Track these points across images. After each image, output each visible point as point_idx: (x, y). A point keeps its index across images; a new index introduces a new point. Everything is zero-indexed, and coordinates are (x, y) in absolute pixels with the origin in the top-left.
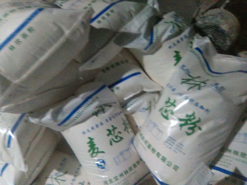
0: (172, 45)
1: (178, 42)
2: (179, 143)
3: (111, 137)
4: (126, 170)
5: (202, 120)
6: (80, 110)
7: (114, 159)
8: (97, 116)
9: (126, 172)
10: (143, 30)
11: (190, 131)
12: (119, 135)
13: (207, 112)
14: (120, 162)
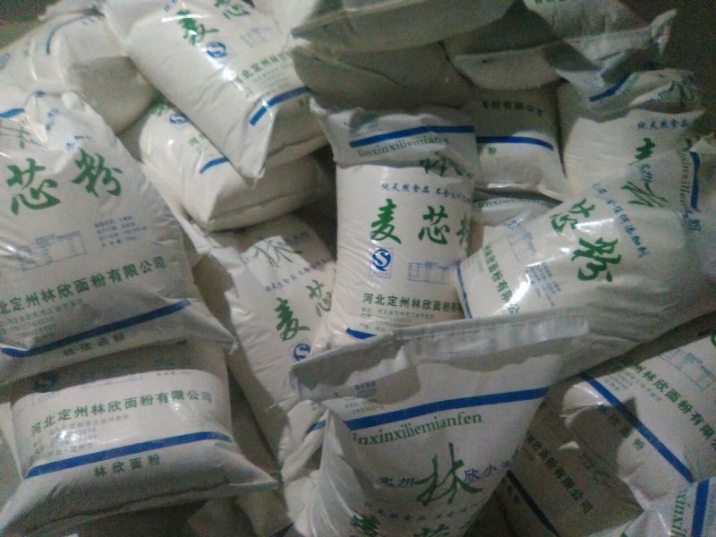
0: (648, 125)
1: (664, 124)
2: (554, 282)
3: (427, 223)
4: (419, 301)
5: (622, 261)
6: (406, 139)
7: (410, 265)
8: (427, 172)
9: (416, 303)
10: (608, 64)
11: (589, 272)
12: (443, 231)
13: (640, 253)
14: (417, 276)
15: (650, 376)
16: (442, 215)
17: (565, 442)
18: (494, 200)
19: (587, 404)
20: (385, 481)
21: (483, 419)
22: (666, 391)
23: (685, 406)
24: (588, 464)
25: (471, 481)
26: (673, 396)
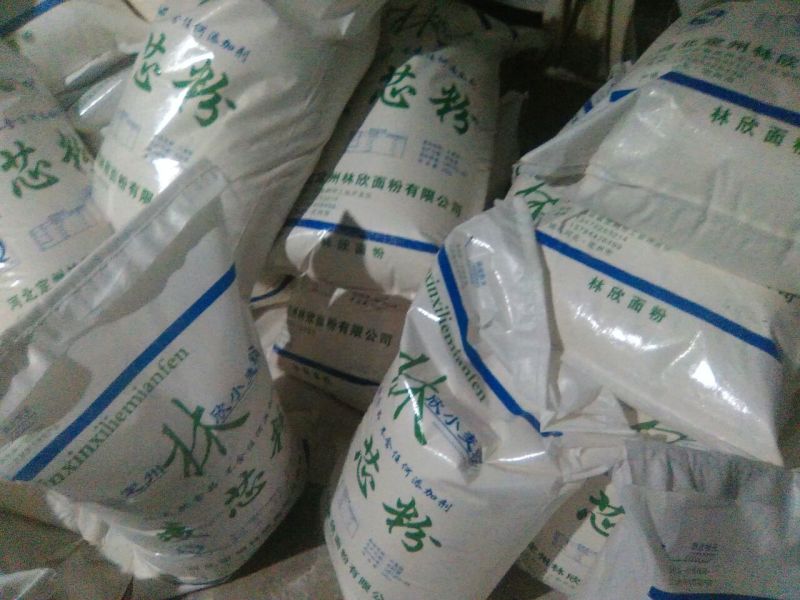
2: (181, 148)
3: (13, 173)
5: (230, 78)
7: (32, 234)
11: (207, 114)
12: (41, 168)
13: (241, 58)
14: (52, 240)
15: (348, 178)
16: (25, 152)
17: (330, 295)
18: (86, 94)
19: (311, 247)
20: (130, 491)
21: (187, 350)
22: (370, 182)
23: (395, 185)
24: (363, 300)
25: (224, 418)
26: (379, 182)
